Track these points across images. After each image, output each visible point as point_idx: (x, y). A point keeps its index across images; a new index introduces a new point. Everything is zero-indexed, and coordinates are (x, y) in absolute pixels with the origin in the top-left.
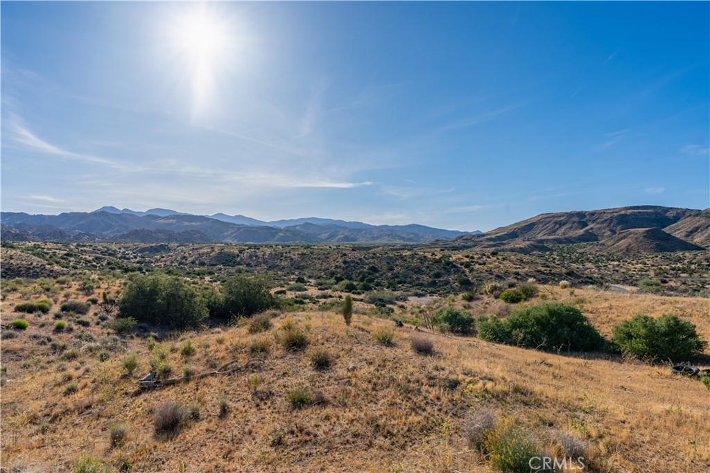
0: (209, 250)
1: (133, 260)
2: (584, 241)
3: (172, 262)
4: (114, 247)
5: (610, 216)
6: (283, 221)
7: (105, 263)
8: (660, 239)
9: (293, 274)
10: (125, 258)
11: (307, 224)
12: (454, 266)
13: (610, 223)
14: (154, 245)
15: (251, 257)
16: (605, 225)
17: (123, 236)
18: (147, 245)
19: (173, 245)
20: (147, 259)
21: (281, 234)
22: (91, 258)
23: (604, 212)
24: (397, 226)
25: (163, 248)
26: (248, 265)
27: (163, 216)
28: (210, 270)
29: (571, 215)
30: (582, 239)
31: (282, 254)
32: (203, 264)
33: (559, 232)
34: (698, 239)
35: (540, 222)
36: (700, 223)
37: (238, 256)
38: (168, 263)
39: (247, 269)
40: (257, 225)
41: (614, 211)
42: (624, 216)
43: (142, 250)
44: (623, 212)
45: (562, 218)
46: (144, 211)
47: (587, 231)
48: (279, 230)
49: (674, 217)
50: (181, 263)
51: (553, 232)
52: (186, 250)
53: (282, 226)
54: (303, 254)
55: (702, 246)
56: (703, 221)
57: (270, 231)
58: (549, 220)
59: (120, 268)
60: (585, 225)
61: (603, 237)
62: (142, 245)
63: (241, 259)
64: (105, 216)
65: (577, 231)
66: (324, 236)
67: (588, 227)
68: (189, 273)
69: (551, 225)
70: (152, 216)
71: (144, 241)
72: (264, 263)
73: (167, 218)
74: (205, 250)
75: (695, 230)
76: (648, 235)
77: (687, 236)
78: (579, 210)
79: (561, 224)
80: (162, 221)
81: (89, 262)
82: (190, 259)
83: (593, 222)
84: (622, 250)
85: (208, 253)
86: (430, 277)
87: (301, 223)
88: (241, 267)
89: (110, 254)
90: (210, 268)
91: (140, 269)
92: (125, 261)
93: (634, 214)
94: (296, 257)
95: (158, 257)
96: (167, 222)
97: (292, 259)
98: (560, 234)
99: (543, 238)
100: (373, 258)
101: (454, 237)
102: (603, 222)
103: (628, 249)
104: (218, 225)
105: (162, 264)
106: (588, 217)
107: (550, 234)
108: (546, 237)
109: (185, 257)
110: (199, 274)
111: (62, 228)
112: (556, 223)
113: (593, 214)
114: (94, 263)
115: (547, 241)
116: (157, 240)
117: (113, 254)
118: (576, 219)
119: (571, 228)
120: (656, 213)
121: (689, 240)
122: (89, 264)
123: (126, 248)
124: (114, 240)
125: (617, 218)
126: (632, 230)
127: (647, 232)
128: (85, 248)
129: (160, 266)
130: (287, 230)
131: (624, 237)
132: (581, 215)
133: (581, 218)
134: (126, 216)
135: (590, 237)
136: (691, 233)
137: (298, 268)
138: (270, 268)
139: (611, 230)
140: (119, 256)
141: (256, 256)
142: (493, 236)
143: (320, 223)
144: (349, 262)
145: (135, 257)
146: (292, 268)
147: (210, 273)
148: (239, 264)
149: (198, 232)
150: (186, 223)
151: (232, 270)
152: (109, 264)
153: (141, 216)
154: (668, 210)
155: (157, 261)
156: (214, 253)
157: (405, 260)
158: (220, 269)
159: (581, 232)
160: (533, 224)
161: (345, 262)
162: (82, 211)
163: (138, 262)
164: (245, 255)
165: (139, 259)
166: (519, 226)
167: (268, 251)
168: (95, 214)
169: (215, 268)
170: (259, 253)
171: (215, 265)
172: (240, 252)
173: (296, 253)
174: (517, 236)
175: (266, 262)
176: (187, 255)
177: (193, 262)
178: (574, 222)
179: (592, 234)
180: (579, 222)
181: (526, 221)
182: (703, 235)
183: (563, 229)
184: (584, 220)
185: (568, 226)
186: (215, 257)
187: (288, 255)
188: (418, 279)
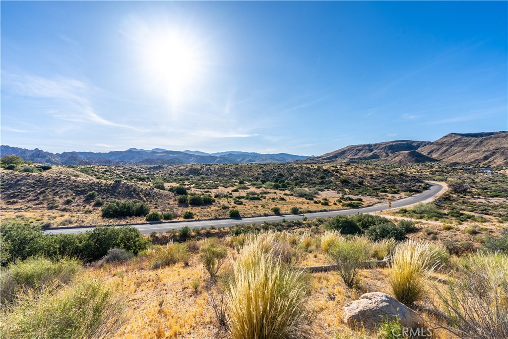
0: (185, 167)
1: (144, 174)
2: (373, 158)
3: (165, 174)
4: (135, 167)
5: (384, 146)
6: (218, 153)
7: (127, 175)
8: (416, 156)
9: (233, 179)
10: (140, 173)
11: (231, 154)
12: (329, 172)
13: (385, 149)
14: (156, 166)
15: (207, 170)
16: (382, 150)
17: (140, 162)
18: (152, 166)
19: (165, 165)
20: (152, 173)
21: (218, 159)
22: (120, 173)
23: (381, 144)
24: (274, 154)
25: (160, 167)
26: (206, 174)
27: (160, 152)
28: (187, 178)
29: (364, 146)
30: (371, 157)
31: (224, 168)
32: (182, 175)
33: (359, 154)
34: (434, 156)
35: (348, 150)
36: (434, 148)
37: (201, 170)
38: (163, 174)
39: (207, 176)
40: (205, 155)
41: (386, 143)
42: (392, 145)
43: (150, 168)
44: (391, 144)
45: (360, 148)
46: (150, 150)
47: (373, 154)
48: (217, 157)
49: (417, 145)
50: (170, 175)
51: (356, 155)
52: (173, 167)
53: (218, 156)
54: (237, 168)
55: (439, 159)
56: (435, 147)
57: (212, 157)
58: (353, 149)
59: (136, 178)
60: (372, 151)
61: (382, 156)
62: (150, 166)
63: (202, 171)
64: (132, 153)
65: (368, 154)
66: (239, 160)
67: (374, 152)
68: (175, 180)
69: (354, 151)
70: (154, 152)
71: (151, 164)
72: (215, 173)
73: (162, 153)
74: (183, 167)
75: (432, 151)
76: (410, 154)
77: (429, 154)
78: (368, 143)
79: (360, 150)
80: (159, 154)
81: (118, 175)
82: (175, 172)
83: (376, 149)
84: (397, 163)
85: (184, 169)
86: (318, 179)
87: (227, 154)
88: (203, 176)
89: (132, 171)
90: (186, 177)
91: (148, 178)
92: (140, 174)
93: (397, 144)
94: (233, 170)
95: (158, 172)
96: (162, 154)
97: (231, 171)
98: (360, 155)
99: (351, 157)
100: (279, 169)
101: (306, 159)
102: (381, 149)
103: (400, 162)
104: (187, 155)
105: (160, 175)
106: (373, 147)
107: (354, 156)
108: (353, 157)
109: (172, 171)
110: (181, 180)
111: (110, 159)
112: (357, 150)
113: (375, 145)
114: (122, 176)
115: (355, 159)
116: (157, 163)
117: (134, 171)
118: (367, 148)
119: (365, 152)
120: (408, 144)
121: (429, 156)
122: (118, 176)
123: (142, 168)
124: (136, 164)
125: (388, 146)
126: (401, 152)
127: (409, 153)
128: (119, 168)
129: (159, 176)
130: (221, 157)
131: (397, 156)
132: (369, 146)
133: (370, 148)
134: (141, 152)
135: (375, 157)
136: (430, 153)
137: (235, 176)
138: (219, 176)
139: (385, 153)
140: (137, 171)
141: (210, 170)
142: (325, 158)
143: (236, 154)
144: (265, 172)
145: (146, 172)
146: (231, 176)
147: (188, 180)
148: (202, 174)
149: (177, 159)
150: (171, 155)
151: (199, 177)
152: (130, 175)
153: (149, 152)
154: (413, 142)
155: (157, 174)
156: (187, 169)
157: (298, 170)
158: (192, 177)
159: (371, 154)
160: (345, 151)
161: (263, 171)
162: (120, 150)
163: (147, 175)
164: (204, 169)
165: (148, 173)
166: (338, 152)
167: (217, 167)
168: (126, 151)
169: (189, 177)
170: (212, 168)
171: (189, 175)
172: (202, 168)
173: (232, 167)
174: (337, 157)
175: (216, 173)
176: (173, 170)
177: (177, 174)
178: (366, 149)
179: (376, 155)
180: (369, 149)
181: (341, 149)
182: (437, 153)
183: (361, 153)
184: (371, 148)
185: (364, 151)
186: (188, 171)
187: (228, 169)
188: (311, 180)
